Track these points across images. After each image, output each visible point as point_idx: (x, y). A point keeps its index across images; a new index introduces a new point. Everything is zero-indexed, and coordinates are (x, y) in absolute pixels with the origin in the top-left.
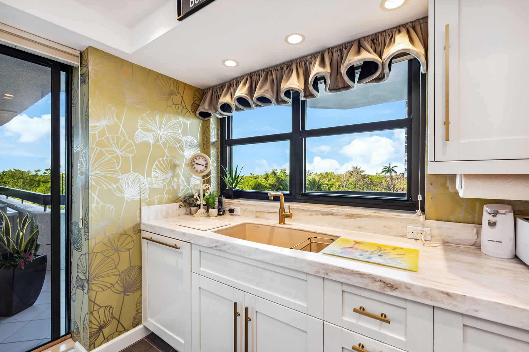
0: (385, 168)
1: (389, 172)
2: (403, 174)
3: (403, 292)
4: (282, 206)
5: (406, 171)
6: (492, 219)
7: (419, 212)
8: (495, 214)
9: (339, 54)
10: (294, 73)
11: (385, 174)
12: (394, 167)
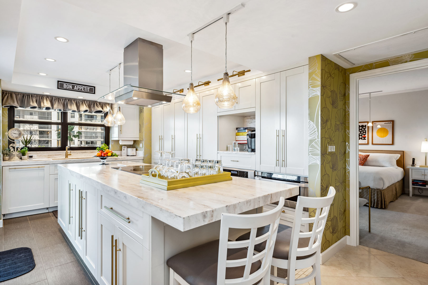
4: (67, 152)
8: (124, 148)
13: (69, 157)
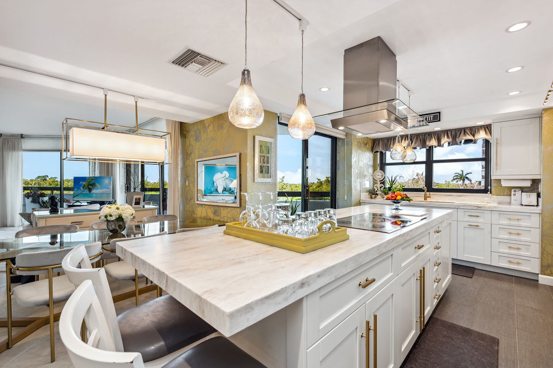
0: (457, 176)
1: (461, 180)
2: (480, 182)
3: (483, 208)
4: (426, 193)
5: (483, 179)
6: (514, 193)
7: (489, 193)
8: (515, 191)
9: (455, 132)
10: (434, 139)
11: (457, 182)
12: (466, 174)
13: (428, 200)
